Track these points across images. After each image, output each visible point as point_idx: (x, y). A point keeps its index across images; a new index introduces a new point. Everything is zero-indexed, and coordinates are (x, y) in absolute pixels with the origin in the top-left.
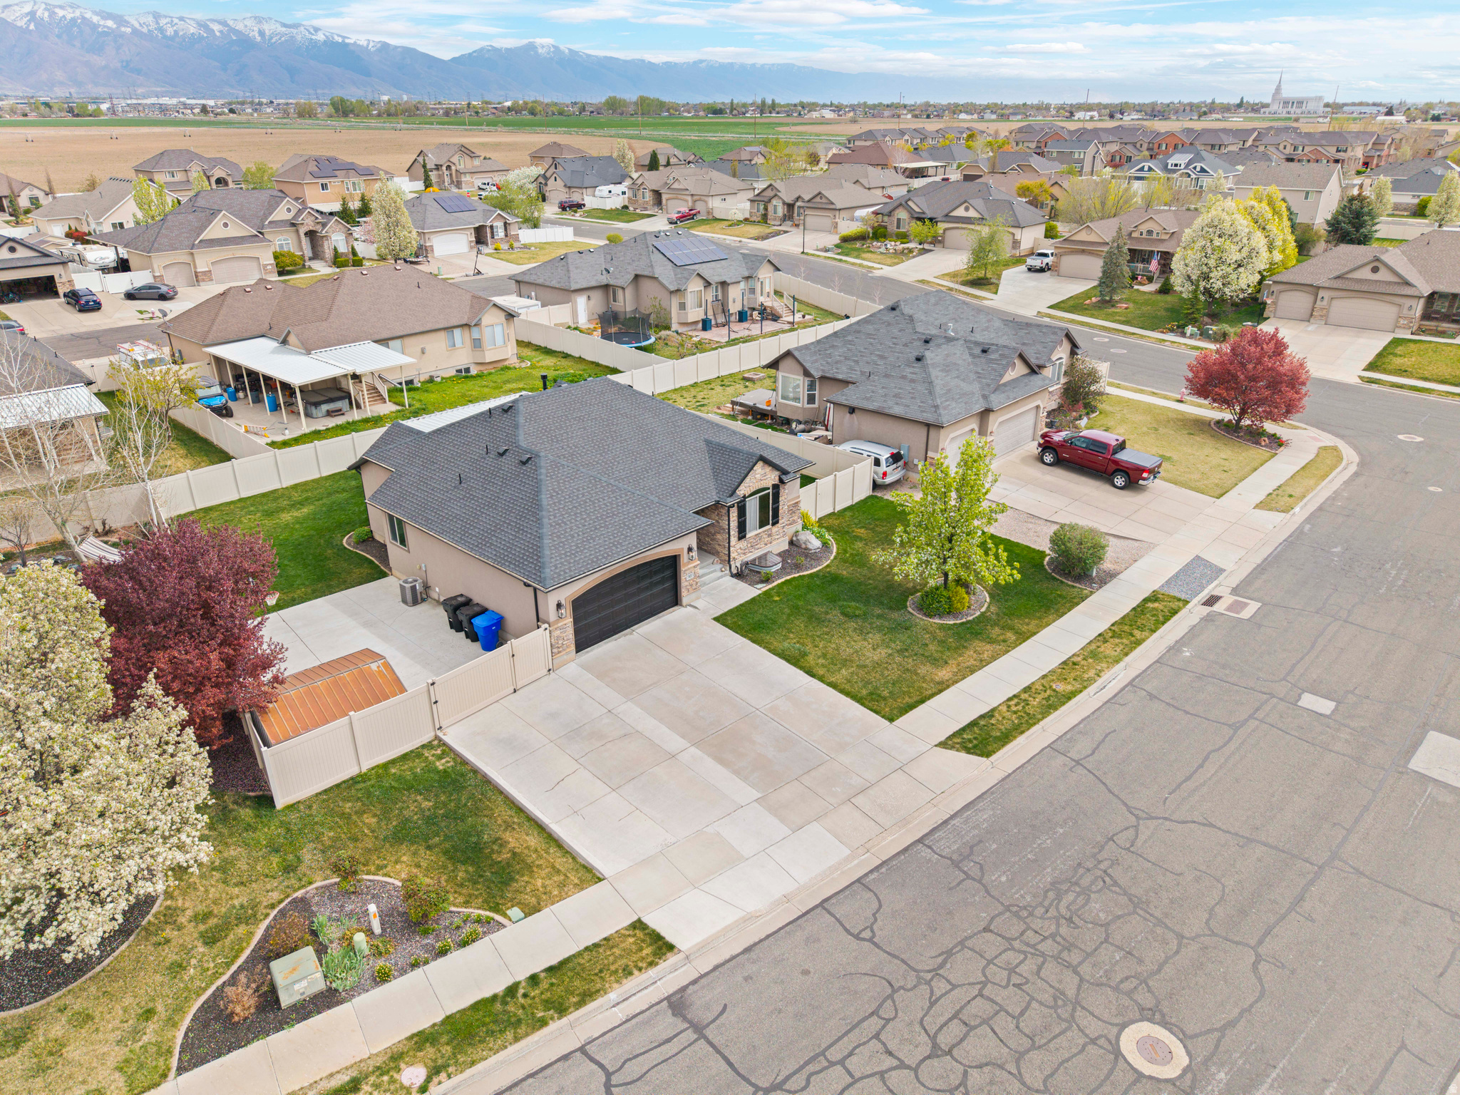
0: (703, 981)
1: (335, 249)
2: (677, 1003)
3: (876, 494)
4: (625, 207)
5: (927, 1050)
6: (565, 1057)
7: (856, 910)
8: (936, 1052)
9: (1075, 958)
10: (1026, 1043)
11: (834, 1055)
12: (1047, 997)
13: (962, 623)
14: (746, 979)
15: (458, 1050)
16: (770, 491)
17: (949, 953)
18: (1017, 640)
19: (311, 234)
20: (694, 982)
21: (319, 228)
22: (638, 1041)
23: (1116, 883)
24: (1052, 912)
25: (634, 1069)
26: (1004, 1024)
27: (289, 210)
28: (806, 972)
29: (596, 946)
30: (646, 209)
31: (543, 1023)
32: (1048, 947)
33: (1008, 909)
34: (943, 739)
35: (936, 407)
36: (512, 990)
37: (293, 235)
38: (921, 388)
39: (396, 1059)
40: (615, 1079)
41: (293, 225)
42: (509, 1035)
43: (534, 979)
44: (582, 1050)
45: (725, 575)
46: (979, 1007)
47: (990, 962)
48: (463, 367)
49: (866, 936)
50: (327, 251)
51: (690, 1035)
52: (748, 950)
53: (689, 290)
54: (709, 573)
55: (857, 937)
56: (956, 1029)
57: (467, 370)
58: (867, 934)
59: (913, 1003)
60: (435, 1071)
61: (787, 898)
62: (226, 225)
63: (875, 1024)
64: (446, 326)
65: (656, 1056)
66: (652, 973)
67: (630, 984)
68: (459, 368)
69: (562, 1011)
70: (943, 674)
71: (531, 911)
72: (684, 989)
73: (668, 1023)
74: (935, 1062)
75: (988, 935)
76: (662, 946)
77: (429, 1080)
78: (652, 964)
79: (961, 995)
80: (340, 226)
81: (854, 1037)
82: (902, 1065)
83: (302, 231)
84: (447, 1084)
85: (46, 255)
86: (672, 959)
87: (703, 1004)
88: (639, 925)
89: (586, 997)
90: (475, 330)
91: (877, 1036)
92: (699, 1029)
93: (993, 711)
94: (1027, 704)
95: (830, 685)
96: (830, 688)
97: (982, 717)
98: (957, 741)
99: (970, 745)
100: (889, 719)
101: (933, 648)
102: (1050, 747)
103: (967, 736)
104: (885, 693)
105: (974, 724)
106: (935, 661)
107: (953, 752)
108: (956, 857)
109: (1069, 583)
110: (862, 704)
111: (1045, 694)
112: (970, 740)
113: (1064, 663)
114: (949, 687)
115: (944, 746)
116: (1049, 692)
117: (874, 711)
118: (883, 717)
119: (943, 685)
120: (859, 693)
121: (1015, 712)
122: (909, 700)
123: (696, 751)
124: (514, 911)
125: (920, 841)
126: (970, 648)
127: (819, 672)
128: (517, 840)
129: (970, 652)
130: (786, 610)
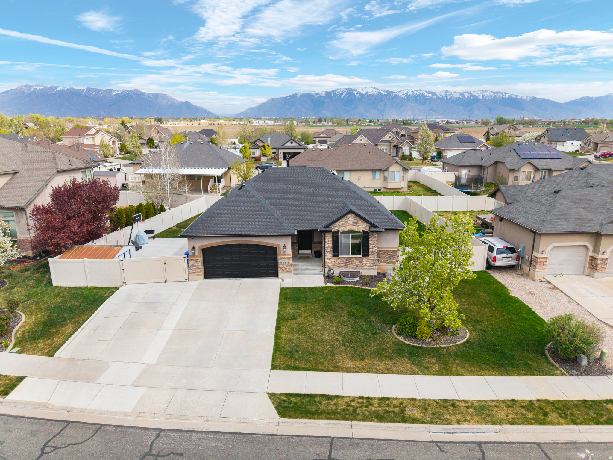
1: (403, 153)
3: (487, 271)
4: (578, 151)
13: (416, 347)
16: (362, 234)
18: (437, 371)
19: (395, 146)
21: (399, 144)
27: (390, 137)
30: (589, 152)
34: (279, 392)
35: (544, 221)
37: (389, 147)
41: (390, 142)
45: (320, 274)
48: (378, 189)
50: (400, 154)
53: (522, 170)
54: (312, 270)
57: (379, 190)
62: (361, 140)
64: (373, 169)
68: (375, 188)
71: (20, 352)
80: (408, 144)
83: (392, 145)
85: (301, 146)
90: (386, 173)
93: (338, 397)
94: (367, 407)
95: (277, 337)
96: (273, 339)
97: (323, 396)
98: (283, 398)
99: (286, 405)
100: (274, 368)
101: (370, 349)
102: (333, 438)
103: (293, 400)
104: (297, 355)
105: (311, 396)
106: (358, 355)
107: (269, 402)
108: (154, 451)
109: (552, 361)
110: (274, 354)
111: (391, 409)
112: (291, 402)
113: (445, 401)
114: (338, 371)
115: (272, 396)
116: (397, 410)
117: (274, 360)
118: (272, 365)
119: (336, 369)
120: (284, 348)
121: (349, 406)
122: (302, 365)
123: (170, 332)
124: (17, 349)
125: (161, 430)
126: (395, 360)
127: (284, 329)
128: (68, 328)
129: (389, 362)
130: (321, 298)
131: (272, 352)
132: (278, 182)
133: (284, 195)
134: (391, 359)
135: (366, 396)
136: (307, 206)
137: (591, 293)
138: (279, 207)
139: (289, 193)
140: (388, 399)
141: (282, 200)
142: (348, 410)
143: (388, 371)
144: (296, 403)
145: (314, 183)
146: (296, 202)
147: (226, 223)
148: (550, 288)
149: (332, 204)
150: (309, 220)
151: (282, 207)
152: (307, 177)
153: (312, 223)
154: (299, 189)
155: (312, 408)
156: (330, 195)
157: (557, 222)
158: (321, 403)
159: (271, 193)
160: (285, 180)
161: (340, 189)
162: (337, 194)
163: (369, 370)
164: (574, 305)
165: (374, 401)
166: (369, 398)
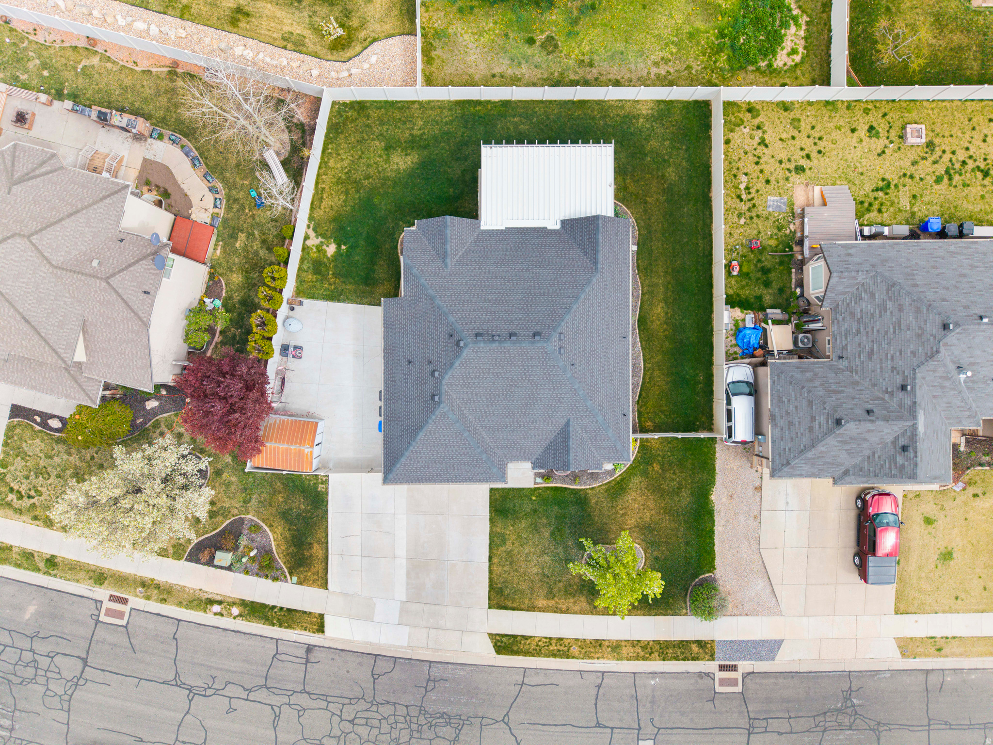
0: (322, 649)
2: (310, 649)
5: (350, 719)
6: (272, 638)
7: (382, 666)
8: (351, 722)
9: (416, 735)
10: (374, 740)
11: (329, 699)
12: (394, 736)
14: (333, 659)
15: (249, 614)
17: (388, 703)
20: (319, 647)
22: (291, 651)
23: (460, 730)
24: (430, 720)
25: (283, 657)
26: (375, 732)
28: (348, 672)
29: (305, 612)
31: (273, 625)
32: (414, 727)
33: (422, 706)
34: (494, 632)
35: (788, 463)
36: (274, 607)
38: (805, 440)
39: (234, 603)
40: (277, 656)
42: (263, 621)
43: (282, 608)
44: (277, 640)
46: (376, 723)
47: (394, 715)
49: (375, 676)
51: (304, 661)
52: (342, 650)
55: (373, 675)
56: (363, 721)
58: (376, 676)
59: (362, 705)
60: (240, 615)
61: (371, 644)
63: (348, 701)
65: (292, 659)
66: (312, 634)
67: (303, 632)
69: (280, 626)
70: (542, 602)
71: (300, 583)
72: (315, 646)
73: (302, 653)
74: (348, 723)
75: (405, 708)
76: (321, 629)
77: (237, 616)
78: (314, 632)
79: (376, 715)
81: (338, 700)
82: (340, 717)
84: (241, 622)
86: (320, 635)
87: (315, 656)
88: (322, 616)
89: (289, 627)
91: (343, 705)
92: (308, 661)
93: (531, 637)
94: (548, 646)
95: (491, 572)
96: (488, 574)
97: (523, 636)
98: (498, 638)
99: (499, 644)
100: (490, 608)
101: (561, 584)
102: (525, 669)
103: (504, 639)
104: (506, 593)
105: (514, 637)
106: (550, 594)
107: (489, 641)
108: (432, 678)
109: (687, 599)
110: (489, 592)
111: (562, 648)
112: (502, 642)
113: (597, 641)
114: (534, 611)
115: (491, 635)
116: (566, 649)
117: (490, 599)
118: (489, 604)
119: (532, 608)
120: (497, 584)
121: (537, 645)
122: (510, 605)
123: (404, 561)
124: (295, 579)
125: (430, 662)
126: (576, 598)
127: (495, 560)
128: (317, 549)
129: (572, 600)
130: (528, 510)
131: (487, 589)
134: (574, 596)
135: (549, 636)
136: (520, 426)
137: (787, 503)
138: (486, 427)
139: (498, 401)
140: (561, 639)
141: (490, 414)
142: (536, 650)
143: (567, 611)
144: (505, 643)
145: (533, 380)
146: (507, 417)
147: (428, 468)
148: (756, 488)
149: (552, 423)
150: (521, 448)
151: (490, 427)
152: (523, 366)
153: (524, 453)
154: (512, 392)
155: (515, 648)
156: (551, 405)
157: (801, 467)
158: (520, 643)
159: (474, 401)
160: (493, 373)
161: (565, 394)
162: (561, 403)
163: (557, 610)
164: (756, 524)
165: (553, 641)
166: (550, 639)
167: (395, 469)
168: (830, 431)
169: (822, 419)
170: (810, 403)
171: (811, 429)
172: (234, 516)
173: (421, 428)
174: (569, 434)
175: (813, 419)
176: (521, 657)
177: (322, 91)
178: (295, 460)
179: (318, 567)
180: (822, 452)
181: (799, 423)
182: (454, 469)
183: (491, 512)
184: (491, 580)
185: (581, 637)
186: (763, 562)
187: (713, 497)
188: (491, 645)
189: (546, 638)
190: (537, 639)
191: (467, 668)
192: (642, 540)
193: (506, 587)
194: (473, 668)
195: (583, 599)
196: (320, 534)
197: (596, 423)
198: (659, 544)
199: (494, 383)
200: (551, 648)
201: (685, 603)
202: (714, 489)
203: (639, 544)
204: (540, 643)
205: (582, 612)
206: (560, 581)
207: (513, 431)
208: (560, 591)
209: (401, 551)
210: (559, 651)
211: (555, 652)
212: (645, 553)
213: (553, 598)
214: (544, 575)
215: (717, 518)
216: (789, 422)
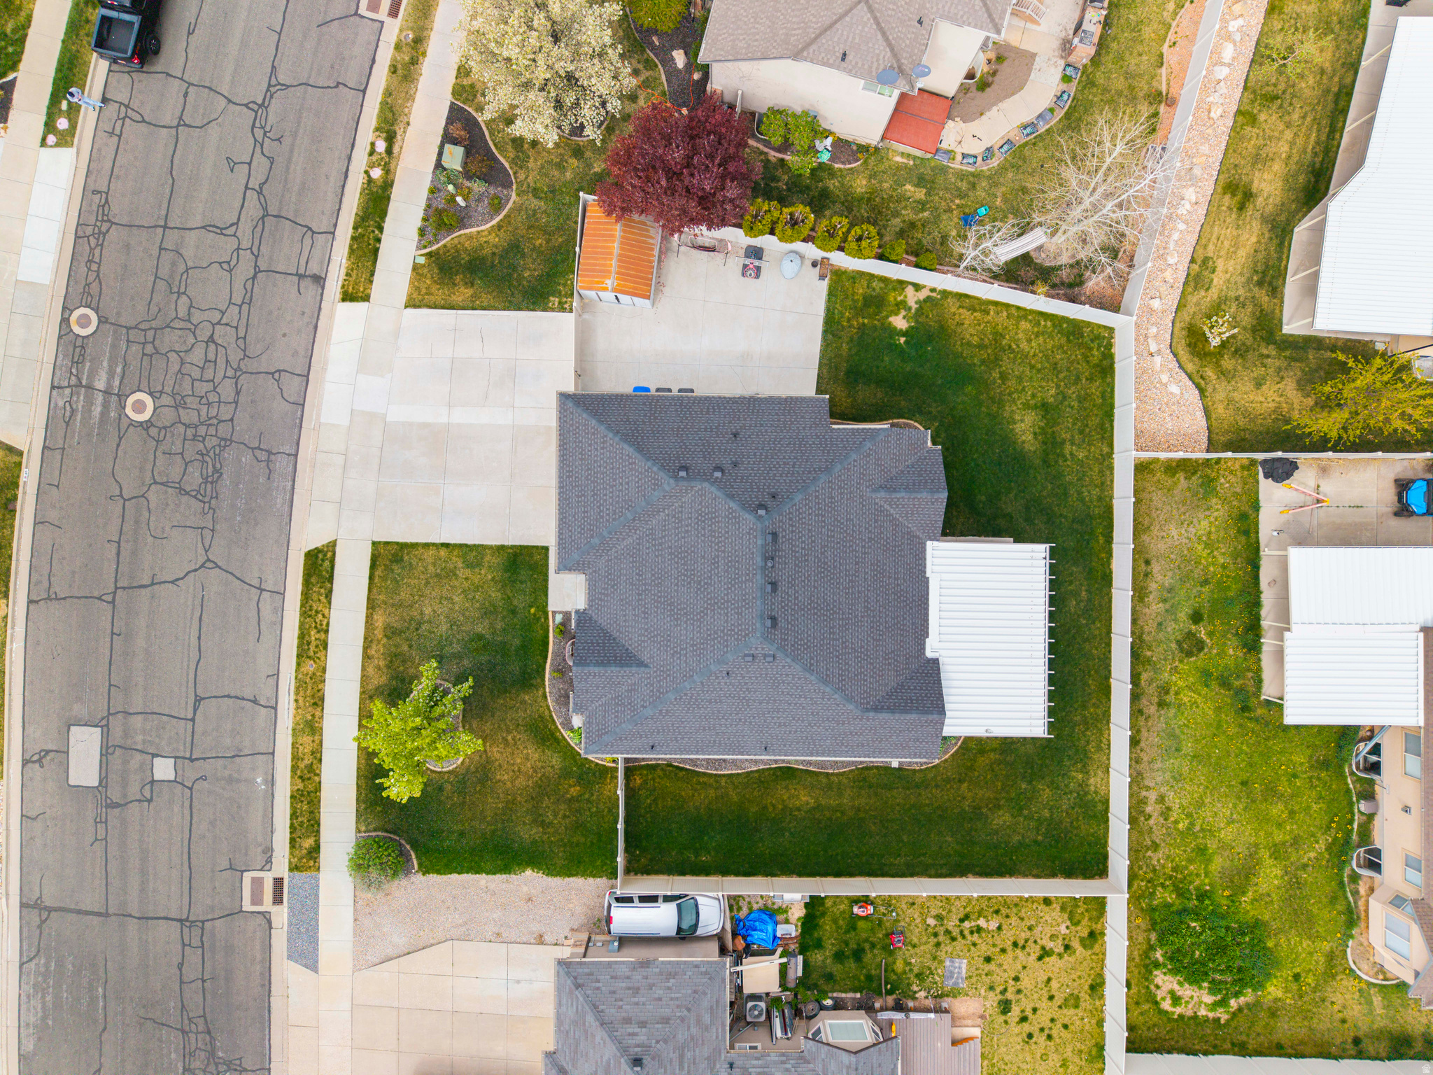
0: (319, 298)
2: (319, 280)
5: (215, 337)
6: (335, 225)
7: (291, 386)
8: (211, 339)
9: (190, 432)
10: (184, 371)
11: (245, 307)
12: (189, 400)
14: (303, 313)
15: (372, 193)
17: (238, 393)
20: (322, 295)
22: (317, 253)
23: (195, 497)
24: (211, 453)
25: (308, 241)
26: (196, 373)
28: (284, 335)
29: (372, 275)
31: (355, 228)
32: (202, 430)
33: (231, 441)
34: (338, 549)
35: (578, 986)
36: (381, 229)
38: (611, 1012)
39: (387, 170)
40: (309, 233)
42: (361, 213)
43: (379, 240)
44: (333, 233)
46: (209, 374)
47: (220, 402)
49: (276, 374)
51: (302, 271)
52: (316, 327)
55: (279, 371)
56: (211, 356)
58: (277, 375)
59: (235, 356)
60: (370, 180)
61: (324, 369)
63: (242, 334)
65: (305, 253)
66: (340, 283)
67: (343, 271)
69: (353, 238)
70: (380, 620)
71: (416, 268)
72: (323, 288)
73: (314, 268)
74: (209, 334)
75: (228, 417)
76: (348, 297)
77: (369, 176)
78: (343, 286)
79: (220, 374)
81: (244, 321)
82: (219, 323)
84: (361, 181)
86: (339, 296)
87: (310, 289)
88: (366, 298)
89: (352, 251)
91: (236, 328)
92: (301, 277)
93: (330, 603)
94: (316, 627)
95: (427, 546)
96: (424, 541)
97: (331, 591)
98: (329, 554)
99: (321, 556)
100: (374, 543)
101: (405, 648)
102: (284, 594)
103: (327, 563)
104: (395, 567)
105: (331, 579)
106: (391, 632)
107: (325, 542)
108: (273, 457)
109: (380, 833)
110: (397, 543)
111: (312, 648)
112: (323, 560)
113: (322, 699)
114: (368, 608)
115: (333, 544)
116: (311, 654)
117: (387, 543)
118: (380, 542)
119: (372, 605)
120: (408, 554)
121: (317, 612)
122: (378, 573)
123: (444, 420)
124: (422, 260)
125: (296, 456)
126: (385, 670)
127: (443, 552)
128: (464, 293)
129: (382, 663)
130: (515, 602)
131: (400, 540)
132: (711, 542)
133: (671, 554)
134: (388, 667)
135: (330, 629)
136: (639, 594)
137: (518, 982)
138: (639, 544)
139: (677, 563)
140: (326, 647)
141: (658, 550)
142: (311, 610)
143: (366, 656)
144: (321, 565)
145: (707, 614)
146: (653, 575)
147: (581, 459)
148: (541, 936)
149: (644, 641)
150: (607, 595)
151: (639, 550)
152: (728, 601)
153: (601, 600)
154: (690, 583)
155: (313, 580)
156: (669, 641)
157: (572, 1005)
158: (321, 587)
159: (678, 528)
160: (718, 557)
161: (686, 662)
162: (673, 655)
163: (368, 642)
164: (489, 935)
165: (322, 636)
166: (327, 631)
167: (579, 410)
168: (624, 1050)
169: (642, 1038)
170: (665, 1020)
171: (627, 1021)
172: (515, 173)
173: (640, 450)
174: (627, 665)
175: (643, 1024)
176: (300, 588)
177: (1129, 314)
178: (595, 265)
179: (439, 294)
180: (593, 1036)
181: (637, 1004)
182: (578, 496)
183: (513, 547)
184: (414, 546)
185: (328, 676)
186: (432, 945)
187: (529, 872)
188: (319, 544)
189: (328, 624)
190: (326, 612)
191: (286, 509)
192: (468, 769)
193: (403, 568)
194: (286, 519)
195: (384, 680)
196: (485, 299)
197: (642, 706)
198: (462, 793)
199: (703, 557)
200: (313, 632)
201: (375, 830)
202: (540, 875)
203: (462, 763)
204: (320, 616)
205: (364, 678)
206: (410, 646)
207: (632, 584)
208: (396, 646)
209: (460, 416)
210: (309, 643)
211: (307, 638)
212: (449, 772)
213: (386, 636)
214: (420, 624)
215: (499, 878)
216: (638, 989)
